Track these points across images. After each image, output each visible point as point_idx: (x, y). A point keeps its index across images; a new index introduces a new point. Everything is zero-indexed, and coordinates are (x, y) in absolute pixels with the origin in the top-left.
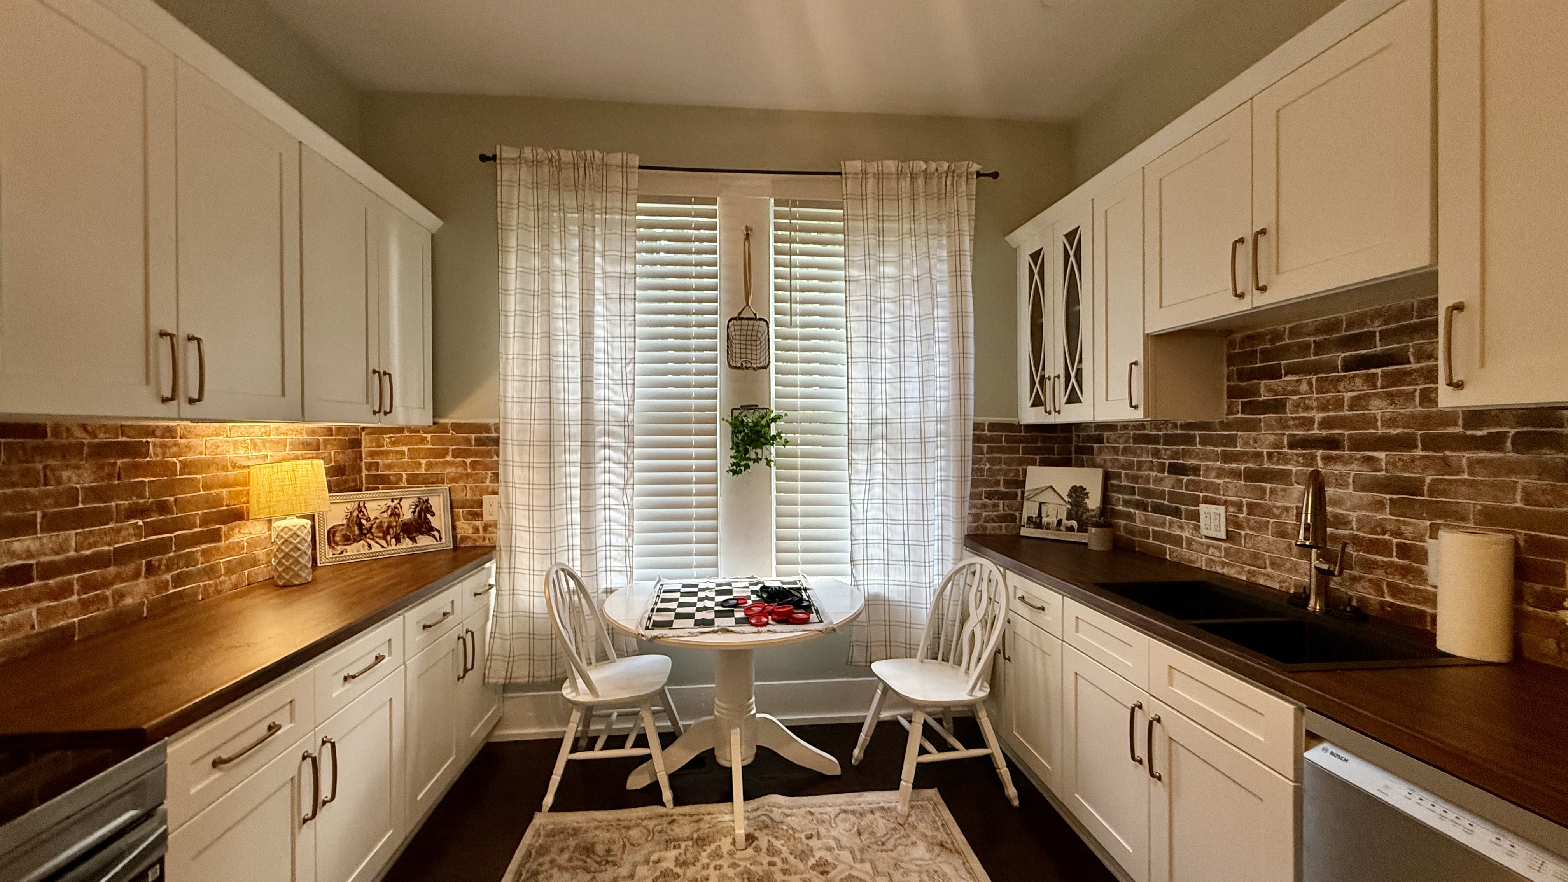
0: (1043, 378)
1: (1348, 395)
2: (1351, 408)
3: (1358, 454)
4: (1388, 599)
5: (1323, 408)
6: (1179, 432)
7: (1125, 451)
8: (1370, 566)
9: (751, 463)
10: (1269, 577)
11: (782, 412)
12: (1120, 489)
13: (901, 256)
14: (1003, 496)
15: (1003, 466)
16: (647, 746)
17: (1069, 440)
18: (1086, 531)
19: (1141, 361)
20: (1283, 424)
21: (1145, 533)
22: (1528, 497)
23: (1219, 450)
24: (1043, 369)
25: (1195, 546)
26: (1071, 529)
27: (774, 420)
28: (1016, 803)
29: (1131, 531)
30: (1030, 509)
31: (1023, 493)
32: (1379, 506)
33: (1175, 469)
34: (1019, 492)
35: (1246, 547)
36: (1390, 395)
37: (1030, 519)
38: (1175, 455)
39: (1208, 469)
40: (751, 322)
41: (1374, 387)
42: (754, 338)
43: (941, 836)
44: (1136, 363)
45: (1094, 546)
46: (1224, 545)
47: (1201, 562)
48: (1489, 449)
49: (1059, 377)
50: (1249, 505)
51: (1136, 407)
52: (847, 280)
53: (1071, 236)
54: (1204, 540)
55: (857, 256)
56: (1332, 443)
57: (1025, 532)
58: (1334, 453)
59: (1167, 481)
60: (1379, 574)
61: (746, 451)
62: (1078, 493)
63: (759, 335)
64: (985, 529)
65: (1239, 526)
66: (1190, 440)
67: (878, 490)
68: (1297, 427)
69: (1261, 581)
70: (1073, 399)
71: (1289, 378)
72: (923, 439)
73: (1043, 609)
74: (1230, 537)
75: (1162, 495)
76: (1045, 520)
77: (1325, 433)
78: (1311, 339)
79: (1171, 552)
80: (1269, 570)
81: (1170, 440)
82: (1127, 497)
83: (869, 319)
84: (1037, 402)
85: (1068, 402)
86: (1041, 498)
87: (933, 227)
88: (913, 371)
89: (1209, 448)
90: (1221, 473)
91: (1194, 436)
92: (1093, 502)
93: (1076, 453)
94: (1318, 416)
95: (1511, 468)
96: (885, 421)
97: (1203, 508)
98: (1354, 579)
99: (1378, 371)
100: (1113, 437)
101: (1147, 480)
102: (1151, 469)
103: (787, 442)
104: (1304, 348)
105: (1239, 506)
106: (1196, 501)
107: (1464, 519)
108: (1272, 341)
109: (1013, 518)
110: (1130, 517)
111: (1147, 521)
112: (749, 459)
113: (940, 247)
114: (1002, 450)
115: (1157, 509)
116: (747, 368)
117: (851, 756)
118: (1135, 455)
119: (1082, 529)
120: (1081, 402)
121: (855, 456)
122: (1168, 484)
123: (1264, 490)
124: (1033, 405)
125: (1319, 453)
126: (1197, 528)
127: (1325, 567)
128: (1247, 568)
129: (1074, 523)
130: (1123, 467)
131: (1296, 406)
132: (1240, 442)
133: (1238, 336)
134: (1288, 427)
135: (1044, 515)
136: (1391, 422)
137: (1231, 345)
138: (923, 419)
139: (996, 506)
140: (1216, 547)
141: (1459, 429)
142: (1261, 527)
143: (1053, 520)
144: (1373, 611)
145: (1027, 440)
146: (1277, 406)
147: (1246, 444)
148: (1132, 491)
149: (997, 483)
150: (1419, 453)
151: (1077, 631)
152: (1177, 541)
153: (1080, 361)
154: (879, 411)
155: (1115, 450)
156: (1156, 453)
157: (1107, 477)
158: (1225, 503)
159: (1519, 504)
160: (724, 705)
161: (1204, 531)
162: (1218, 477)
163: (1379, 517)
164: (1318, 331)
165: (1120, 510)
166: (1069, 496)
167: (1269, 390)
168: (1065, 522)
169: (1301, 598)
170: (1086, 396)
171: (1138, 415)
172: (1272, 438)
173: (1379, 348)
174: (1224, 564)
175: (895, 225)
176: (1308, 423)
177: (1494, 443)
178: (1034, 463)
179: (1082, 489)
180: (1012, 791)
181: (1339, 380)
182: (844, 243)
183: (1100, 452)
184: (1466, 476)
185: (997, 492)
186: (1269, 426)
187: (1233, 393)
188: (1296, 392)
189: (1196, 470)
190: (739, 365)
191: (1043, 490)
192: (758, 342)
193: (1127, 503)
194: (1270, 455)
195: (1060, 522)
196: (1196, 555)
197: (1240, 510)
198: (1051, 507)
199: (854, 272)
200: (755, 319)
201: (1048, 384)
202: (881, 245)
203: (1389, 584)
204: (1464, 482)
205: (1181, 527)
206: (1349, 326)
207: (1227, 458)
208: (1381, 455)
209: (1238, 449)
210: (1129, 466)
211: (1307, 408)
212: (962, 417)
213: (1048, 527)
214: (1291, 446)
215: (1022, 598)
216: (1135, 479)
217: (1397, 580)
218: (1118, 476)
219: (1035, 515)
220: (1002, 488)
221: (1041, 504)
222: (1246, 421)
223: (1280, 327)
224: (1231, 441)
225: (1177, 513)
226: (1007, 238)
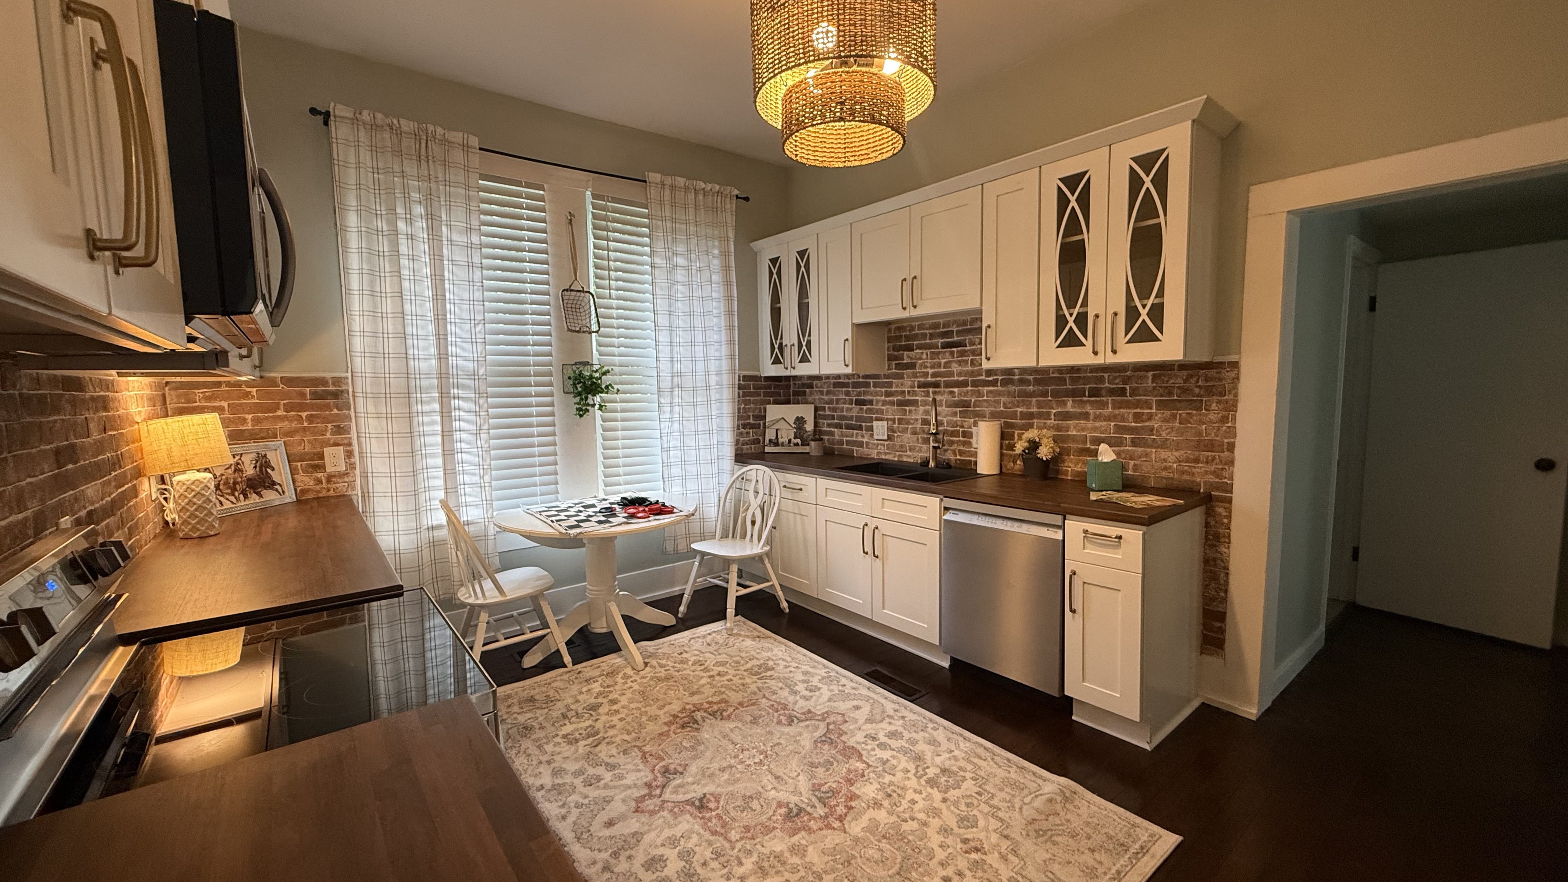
0: (781, 344)
1: (943, 361)
2: (944, 367)
3: (947, 390)
4: (958, 457)
5: (932, 367)
6: (861, 380)
7: (828, 393)
8: (952, 443)
9: (589, 408)
10: (909, 456)
11: (610, 368)
12: (825, 417)
13: (689, 251)
14: (752, 426)
15: (752, 406)
16: (549, 628)
17: (788, 387)
18: (808, 445)
19: (850, 339)
20: (915, 376)
21: (841, 442)
22: (1005, 406)
23: (883, 390)
24: (781, 338)
25: (870, 446)
26: (797, 445)
27: (604, 374)
28: (787, 611)
29: (832, 442)
30: (770, 434)
31: (764, 424)
32: (955, 414)
33: (859, 403)
34: (762, 422)
35: (897, 442)
36: (959, 361)
37: (770, 440)
38: (859, 394)
39: (877, 401)
40: (578, 294)
41: (953, 357)
42: (578, 306)
43: (756, 634)
44: (847, 340)
45: (813, 453)
46: (886, 443)
47: (874, 454)
48: (993, 386)
49: (793, 345)
50: (899, 419)
51: (847, 366)
52: (653, 266)
53: (802, 254)
54: (876, 442)
55: (659, 246)
56: (936, 385)
57: (768, 449)
58: (937, 390)
59: (854, 410)
60: (955, 447)
61: (587, 398)
62: (800, 421)
63: (583, 304)
64: (742, 449)
65: (894, 432)
66: (867, 385)
67: (676, 426)
68: (921, 377)
69: (905, 459)
70: (804, 359)
71: (918, 351)
72: (708, 388)
73: (801, 489)
74: (890, 438)
75: (851, 418)
76: (780, 440)
77: (933, 380)
78: (927, 331)
79: (857, 451)
80: (908, 453)
81: (856, 385)
82: (829, 422)
83: (670, 297)
84: (777, 361)
85: (800, 362)
86: (777, 426)
87: (709, 231)
88: (699, 338)
89: (878, 389)
90: (884, 403)
91: (869, 383)
92: (809, 427)
93: (794, 395)
94: (931, 371)
95: (999, 394)
96: (680, 375)
97: (875, 424)
98: (946, 450)
99: (955, 349)
100: (819, 385)
101: (842, 410)
102: (844, 403)
103: (618, 390)
104: (924, 336)
105: (894, 420)
106: (871, 420)
107: (985, 417)
108: (910, 331)
109: (758, 441)
110: (831, 434)
111: (842, 435)
112: (588, 405)
113: (714, 247)
114: (751, 394)
115: (848, 427)
116: (584, 332)
117: (678, 612)
118: (835, 395)
119: (805, 443)
120: (809, 361)
121: (662, 400)
122: (855, 411)
123: (906, 410)
124: (773, 363)
125: (931, 390)
126: (872, 435)
127: (936, 445)
128: (898, 453)
129: (799, 441)
130: (827, 403)
131: (921, 366)
132: (894, 385)
133: (893, 327)
134: (917, 377)
135: (779, 437)
136: (959, 374)
137: (890, 331)
138: (707, 373)
139: (748, 433)
140: (883, 445)
141: (983, 377)
142: (905, 431)
143: (786, 440)
144: (953, 464)
145: (766, 387)
146: (912, 366)
147: (897, 386)
148: (833, 418)
149: (749, 418)
150: (970, 388)
151: (826, 495)
152: (861, 444)
153: (810, 335)
154: (677, 366)
155: (822, 393)
156: (847, 394)
157: (816, 409)
158: (887, 420)
159: (1002, 409)
160: (595, 588)
161: (876, 437)
162: (883, 405)
163: (955, 419)
164: (930, 328)
165: (825, 431)
166: (795, 423)
167: (909, 357)
168: (793, 440)
169: (926, 463)
170: (814, 358)
171: (849, 370)
172: (910, 383)
173: (955, 339)
174: (886, 454)
175: (684, 227)
176: (926, 375)
177: (994, 383)
178: (770, 403)
179: (802, 418)
180: (785, 605)
181: (939, 353)
182: (649, 236)
183: (811, 394)
184: (985, 398)
185: (749, 424)
186: (908, 377)
187: (891, 358)
188: (921, 359)
189: (871, 402)
190: (577, 329)
191: (778, 421)
192: (582, 310)
193: (829, 425)
194: (909, 392)
195: (790, 441)
196: (871, 451)
197: (894, 423)
198: (783, 432)
199: (658, 261)
200: (583, 291)
201: (787, 351)
202: (675, 240)
203: (959, 450)
204: (984, 401)
205: (863, 436)
206: (944, 327)
207: (888, 394)
208: (956, 390)
209: (893, 389)
210: (830, 402)
211: (926, 367)
212: (732, 371)
213: (783, 445)
214: (919, 387)
215: (785, 486)
216: (834, 410)
217: (961, 448)
218: (824, 409)
219: (774, 438)
220: (751, 421)
221: (777, 430)
222: (897, 374)
223: (913, 324)
224: (890, 385)
225: (860, 428)
226: (752, 244)
